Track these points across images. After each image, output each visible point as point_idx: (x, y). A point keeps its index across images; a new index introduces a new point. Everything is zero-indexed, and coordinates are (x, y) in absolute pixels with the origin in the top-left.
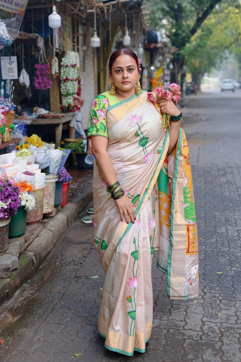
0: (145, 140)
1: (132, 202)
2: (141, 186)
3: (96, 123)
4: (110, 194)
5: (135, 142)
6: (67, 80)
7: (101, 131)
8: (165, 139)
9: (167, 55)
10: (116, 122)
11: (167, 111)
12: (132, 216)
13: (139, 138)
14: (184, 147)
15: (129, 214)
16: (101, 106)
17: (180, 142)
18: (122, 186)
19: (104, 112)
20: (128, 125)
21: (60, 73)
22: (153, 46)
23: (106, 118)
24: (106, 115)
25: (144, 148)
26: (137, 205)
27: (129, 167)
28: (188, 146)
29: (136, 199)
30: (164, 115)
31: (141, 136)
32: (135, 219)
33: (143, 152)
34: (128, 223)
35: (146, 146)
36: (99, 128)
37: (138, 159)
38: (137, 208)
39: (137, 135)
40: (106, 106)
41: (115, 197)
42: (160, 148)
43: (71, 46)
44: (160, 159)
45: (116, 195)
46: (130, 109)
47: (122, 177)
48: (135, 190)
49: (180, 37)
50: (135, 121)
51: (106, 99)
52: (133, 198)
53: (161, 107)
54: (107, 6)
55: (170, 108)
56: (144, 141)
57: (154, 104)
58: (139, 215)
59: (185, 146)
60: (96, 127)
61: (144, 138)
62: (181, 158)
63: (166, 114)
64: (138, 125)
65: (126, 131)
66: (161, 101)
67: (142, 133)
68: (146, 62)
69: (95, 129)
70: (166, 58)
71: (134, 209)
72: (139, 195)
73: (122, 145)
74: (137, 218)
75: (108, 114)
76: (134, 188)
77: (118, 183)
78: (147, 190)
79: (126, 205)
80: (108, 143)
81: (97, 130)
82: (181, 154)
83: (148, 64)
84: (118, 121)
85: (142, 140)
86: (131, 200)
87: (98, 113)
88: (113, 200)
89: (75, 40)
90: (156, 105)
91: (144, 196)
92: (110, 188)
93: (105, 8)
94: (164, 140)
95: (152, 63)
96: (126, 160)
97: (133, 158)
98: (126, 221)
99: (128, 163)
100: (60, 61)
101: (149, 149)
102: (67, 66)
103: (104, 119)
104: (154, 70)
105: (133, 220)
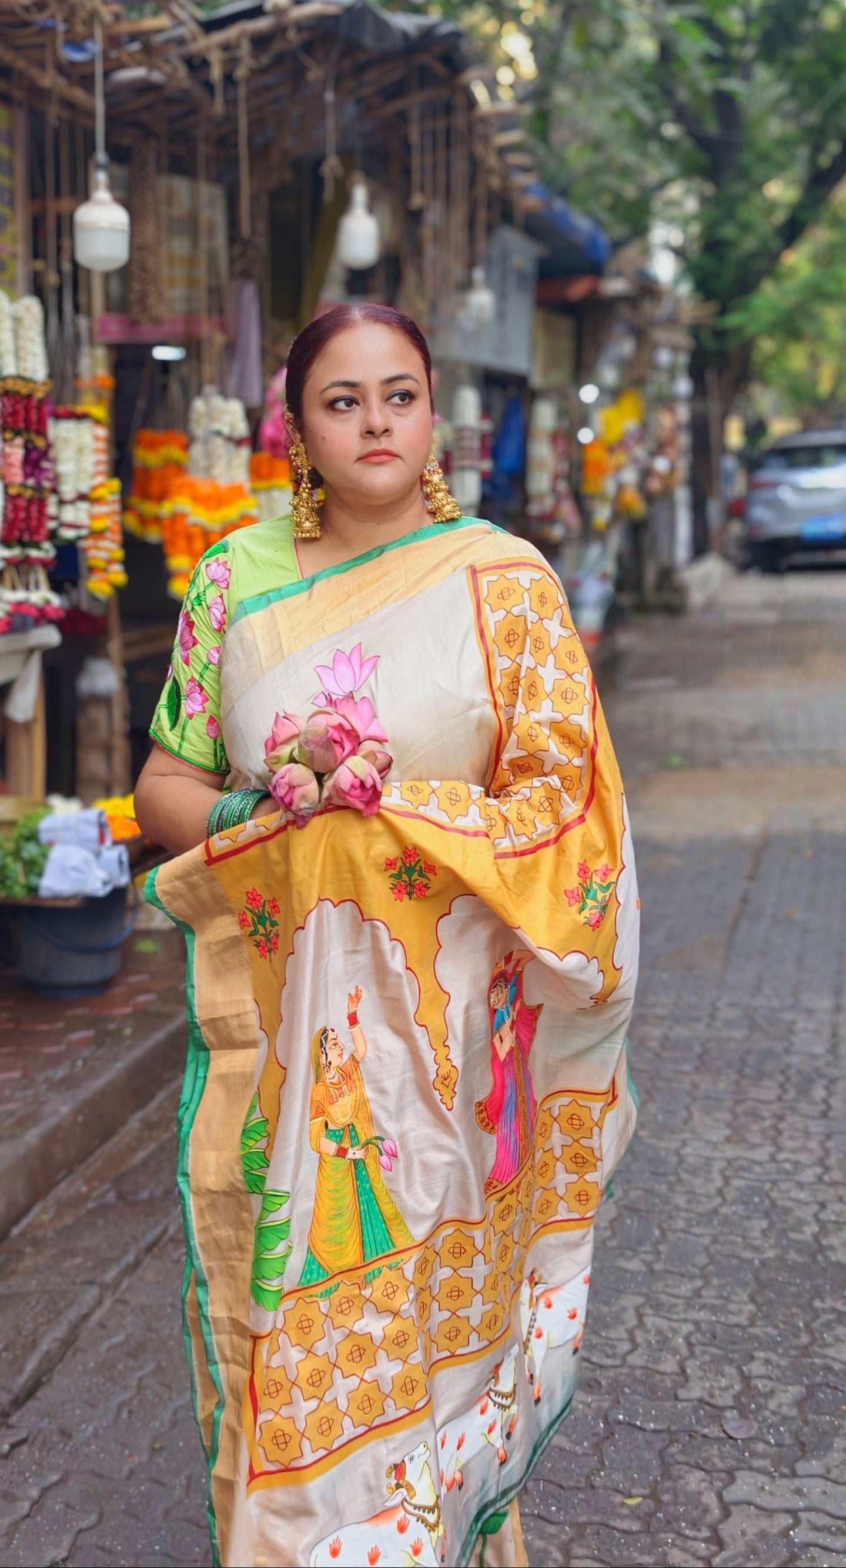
9: (661, 335)
22: (578, 289)
49: (734, 255)
50: (345, 682)
54: (226, 47)
68: (551, 364)
70: (655, 346)
83: (560, 376)
93: (216, 58)
95: (582, 372)
104: (598, 403)
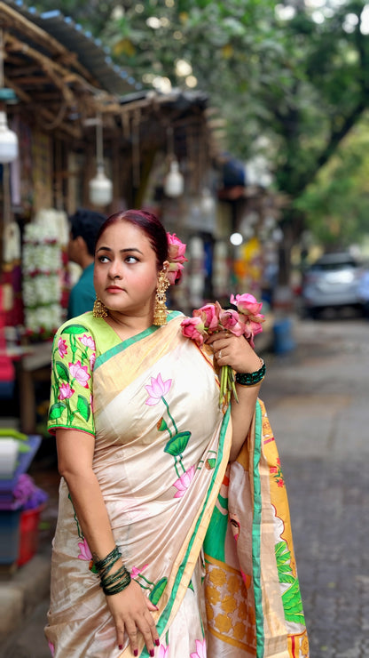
0: (182, 439)
1: (151, 598)
2: (168, 555)
3: (69, 396)
4: (98, 581)
5: (157, 447)
6: (36, 274)
7: (78, 418)
8: (223, 432)
9: (266, 212)
10: (114, 395)
11: (231, 358)
12: (148, 636)
13: (166, 435)
14: (266, 442)
15: (139, 631)
16: (79, 353)
17: (258, 432)
18: (126, 560)
19: (85, 368)
20: (140, 404)
21: (21, 258)
22: (235, 193)
23: (91, 385)
24: (91, 377)
25: (178, 458)
26: (162, 605)
27: (143, 510)
28: (273, 439)
29: (159, 590)
30: (225, 372)
31: (173, 429)
32: (157, 643)
33: (174, 468)
34: (135, 653)
35: (183, 454)
36: (73, 409)
37: (163, 488)
38: (162, 616)
39: (162, 426)
40: (90, 353)
41: (108, 588)
42: (213, 456)
43: (48, 199)
44: (213, 481)
45: (111, 583)
46: (146, 360)
47: (124, 537)
48: (155, 566)
50: (158, 392)
51: (88, 334)
52: (152, 587)
53: (214, 352)
55: (237, 354)
56: (178, 443)
57: (198, 347)
58: (167, 634)
59: (269, 441)
60: (69, 408)
61: (178, 435)
62: (263, 472)
63: (229, 367)
64: (165, 403)
65: (136, 417)
66: (217, 336)
67: (174, 423)
68: (224, 227)
69: (65, 411)
70: (266, 218)
71: (156, 616)
72: (165, 580)
73: (127, 453)
74: (162, 641)
75: (95, 374)
76: (154, 562)
77: (116, 553)
78: (183, 565)
79: (134, 611)
80: (95, 448)
81: (71, 415)
82: (262, 462)
83: (228, 231)
84: (118, 392)
85: (173, 438)
86: (148, 592)
87: (72, 371)
88: (104, 595)
89: (59, 185)
90: (204, 348)
91: (177, 584)
92: (98, 566)
93: (125, 116)
94: (220, 434)
95: (234, 228)
96: (137, 492)
97: (152, 486)
98: (131, 649)
99: (139, 500)
100: (22, 232)
101: (189, 461)
102: (37, 244)
103: (87, 387)
105: (151, 646)
